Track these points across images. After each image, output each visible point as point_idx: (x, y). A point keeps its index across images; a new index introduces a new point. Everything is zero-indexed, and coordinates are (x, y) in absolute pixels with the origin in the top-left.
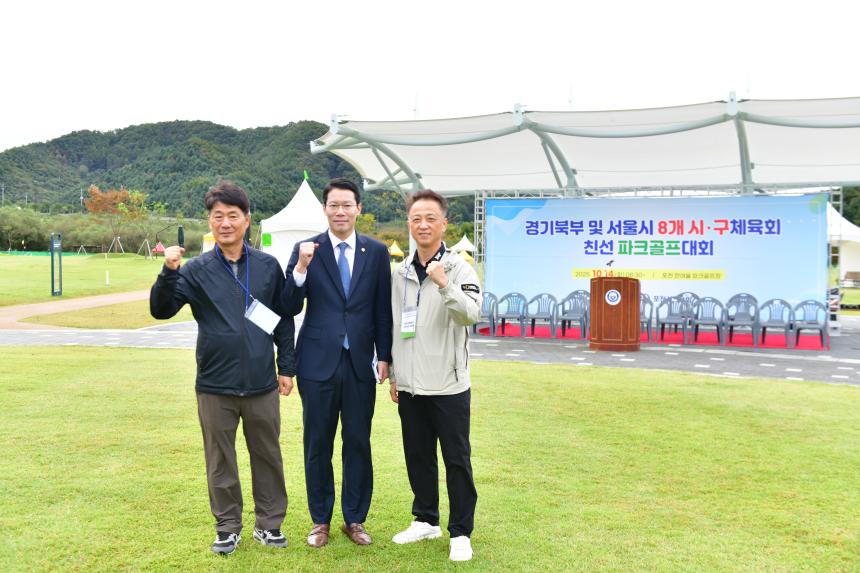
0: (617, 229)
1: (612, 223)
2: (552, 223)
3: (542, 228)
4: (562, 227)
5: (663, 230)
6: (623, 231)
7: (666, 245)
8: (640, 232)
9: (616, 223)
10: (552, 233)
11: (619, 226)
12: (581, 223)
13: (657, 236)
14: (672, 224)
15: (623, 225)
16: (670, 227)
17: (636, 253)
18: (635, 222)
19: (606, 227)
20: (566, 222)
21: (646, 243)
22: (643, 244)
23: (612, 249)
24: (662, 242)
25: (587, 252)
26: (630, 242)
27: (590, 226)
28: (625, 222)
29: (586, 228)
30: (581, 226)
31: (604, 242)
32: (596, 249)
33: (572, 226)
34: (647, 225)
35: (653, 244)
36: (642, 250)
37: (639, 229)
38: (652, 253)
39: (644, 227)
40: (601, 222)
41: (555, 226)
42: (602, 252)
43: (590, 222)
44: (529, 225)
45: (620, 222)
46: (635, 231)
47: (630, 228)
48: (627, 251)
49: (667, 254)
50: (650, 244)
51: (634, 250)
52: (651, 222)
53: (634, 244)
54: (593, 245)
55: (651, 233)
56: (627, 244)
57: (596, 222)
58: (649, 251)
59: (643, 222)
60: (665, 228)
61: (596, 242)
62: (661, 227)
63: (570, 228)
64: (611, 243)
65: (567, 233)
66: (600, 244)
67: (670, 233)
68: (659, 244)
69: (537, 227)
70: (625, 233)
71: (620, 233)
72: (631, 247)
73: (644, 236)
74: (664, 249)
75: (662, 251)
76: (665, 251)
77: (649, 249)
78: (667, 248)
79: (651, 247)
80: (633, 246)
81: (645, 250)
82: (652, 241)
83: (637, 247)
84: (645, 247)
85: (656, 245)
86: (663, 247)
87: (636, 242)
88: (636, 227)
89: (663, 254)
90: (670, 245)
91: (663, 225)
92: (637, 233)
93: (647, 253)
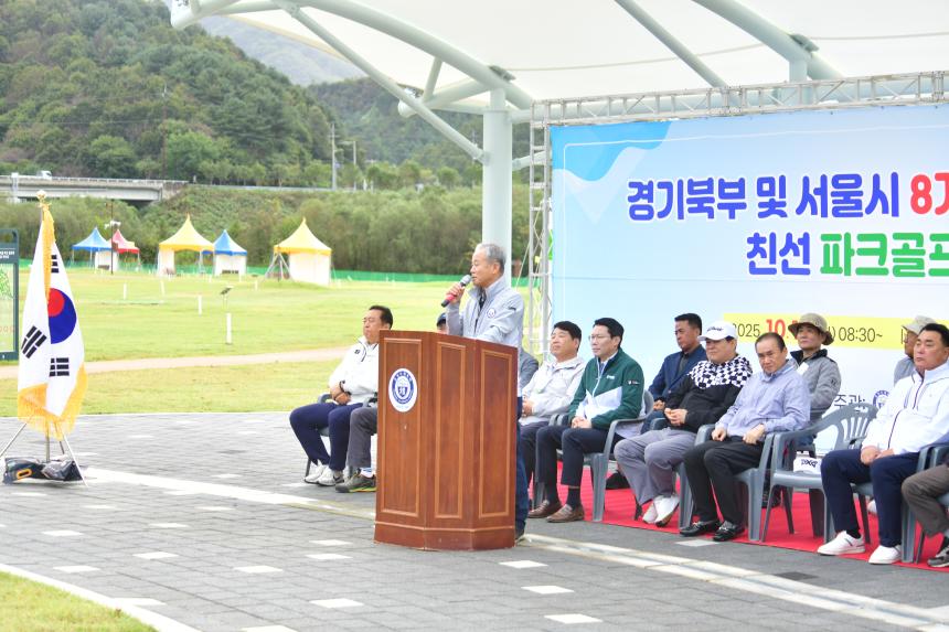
0: (818, 199)
1: (806, 180)
2: (680, 183)
3: (660, 201)
4: (699, 197)
5: (921, 202)
6: (830, 206)
7: (929, 247)
8: (870, 210)
9: (815, 184)
10: (681, 216)
11: (822, 191)
12: (741, 184)
13: (908, 220)
14: (941, 185)
15: (830, 188)
16: (937, 193)
17: (861, 271)
18: (858, 179)
19: (794, 197)
20: (710, 183)
21: (881, 238)
22: (876, 245)
23: (806, 260)
24: (919, 238)
25: (753, 269)
26: (848, 236)
27: (761, 193)
28: (836, 179)
29: (752, 198)
30: (741, 195)
31: (789, 236)
32: (773, 261)
33: (722, 195)
34: (886, 188)
35: (899, 244)
36: (874, 262)
37: (866, 200)
38: (897, 271)
39: (878, 194)
40: (782, 179)
41: (686, 195)
42: (786, 269)
43: (761, 181)
44: (635, 191)
45: (824, 179)
46: (858, 204)
47: (847, 196)
48: (842, 264)
49: (933, 272)
50: (893, 243)
51: (858, 261)
52: (895, 177)
53: (856, 245)
54: (766, 246)
55: (895, 213)
56: (841, 244)
57: (771, 181)
58: (889, 264)
59: (876, 179)
60: (926, 194)
61: (773, 236)
62: (917, 194)
63: (718, 200)
64: (805, 240)
65: (711, 216)
66: (781, 244)
67: (940, 211)
68: (913, 244)
69: (650, 197)
70: (836, 213)
71: (824, 214)
72: (849, 253)
73: (877, 222)
74: (926, 258)
75: (921, 264)
76: (929, 264)
77: (890, 257)
78: (932, 257)
79: (894, 252)
80: (853, 251)
81: (882, 262)
82: (897, 236)
83: (862, 252)
84: (881, 253)
85: (906, 246)
86: (923, 252)
87: (862, 238)
88: (861, 193)
89: (923, 275)
90: (939, 248)
91: (921, 186)
92: (863, 211)
93: (885, 272)
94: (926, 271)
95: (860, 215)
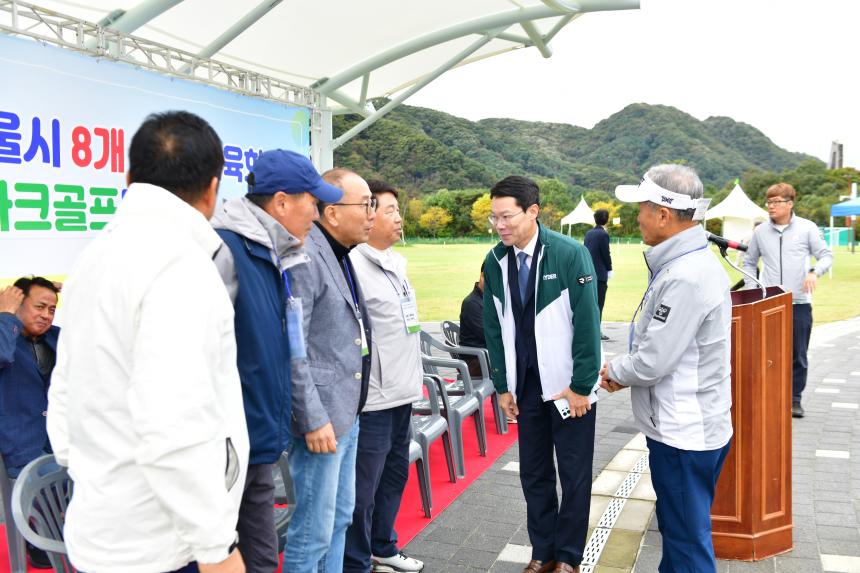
5: (82, 155)
7: (89, 200)
8: (29, 156)
13: (69, 172)
14: (101, 138)
16: (97, 145)
17: (20, 226)
18: (15, 121)
21: (43, 189)
22: (37, 196)
24: (79, 190)
26: (4, 187)
34: (46, 133)
35: (60, 197)
36: (34, 215)
37: (25, 145)
38: (60, 225)
39: (37, 140)
46: (16, 149)
49: (95, 226)
50: (55, 197)
51: (15, 214)
52: (56, 124)
53: (12, 195)
55: (57, 163)
58: (52, 217)
59: (36, 123)
60: (86, 146)
62: (77, 147)
67: (100, 165)
68: (74, 197)
73: (36, 170)
74: (87, 211)
75: (83, 218)
76: (90, 218)
77: (52, 210)
78: (93, 210)
79: (57, 204)
80: (10, 201)
81: (44, 215)
82: (59, 188)
83: (21, 204)
84: (43, 205)
85: (68, 199)
86: (84, 206)
87: (20, 187)
88: (18, 137)
89: (85, 228)
90: (98, 201)
91: (82, 138)
92: (21, 157)
93: (47, 226)
94: (88, 224)
95: (18, 161)
